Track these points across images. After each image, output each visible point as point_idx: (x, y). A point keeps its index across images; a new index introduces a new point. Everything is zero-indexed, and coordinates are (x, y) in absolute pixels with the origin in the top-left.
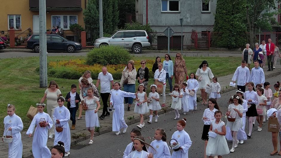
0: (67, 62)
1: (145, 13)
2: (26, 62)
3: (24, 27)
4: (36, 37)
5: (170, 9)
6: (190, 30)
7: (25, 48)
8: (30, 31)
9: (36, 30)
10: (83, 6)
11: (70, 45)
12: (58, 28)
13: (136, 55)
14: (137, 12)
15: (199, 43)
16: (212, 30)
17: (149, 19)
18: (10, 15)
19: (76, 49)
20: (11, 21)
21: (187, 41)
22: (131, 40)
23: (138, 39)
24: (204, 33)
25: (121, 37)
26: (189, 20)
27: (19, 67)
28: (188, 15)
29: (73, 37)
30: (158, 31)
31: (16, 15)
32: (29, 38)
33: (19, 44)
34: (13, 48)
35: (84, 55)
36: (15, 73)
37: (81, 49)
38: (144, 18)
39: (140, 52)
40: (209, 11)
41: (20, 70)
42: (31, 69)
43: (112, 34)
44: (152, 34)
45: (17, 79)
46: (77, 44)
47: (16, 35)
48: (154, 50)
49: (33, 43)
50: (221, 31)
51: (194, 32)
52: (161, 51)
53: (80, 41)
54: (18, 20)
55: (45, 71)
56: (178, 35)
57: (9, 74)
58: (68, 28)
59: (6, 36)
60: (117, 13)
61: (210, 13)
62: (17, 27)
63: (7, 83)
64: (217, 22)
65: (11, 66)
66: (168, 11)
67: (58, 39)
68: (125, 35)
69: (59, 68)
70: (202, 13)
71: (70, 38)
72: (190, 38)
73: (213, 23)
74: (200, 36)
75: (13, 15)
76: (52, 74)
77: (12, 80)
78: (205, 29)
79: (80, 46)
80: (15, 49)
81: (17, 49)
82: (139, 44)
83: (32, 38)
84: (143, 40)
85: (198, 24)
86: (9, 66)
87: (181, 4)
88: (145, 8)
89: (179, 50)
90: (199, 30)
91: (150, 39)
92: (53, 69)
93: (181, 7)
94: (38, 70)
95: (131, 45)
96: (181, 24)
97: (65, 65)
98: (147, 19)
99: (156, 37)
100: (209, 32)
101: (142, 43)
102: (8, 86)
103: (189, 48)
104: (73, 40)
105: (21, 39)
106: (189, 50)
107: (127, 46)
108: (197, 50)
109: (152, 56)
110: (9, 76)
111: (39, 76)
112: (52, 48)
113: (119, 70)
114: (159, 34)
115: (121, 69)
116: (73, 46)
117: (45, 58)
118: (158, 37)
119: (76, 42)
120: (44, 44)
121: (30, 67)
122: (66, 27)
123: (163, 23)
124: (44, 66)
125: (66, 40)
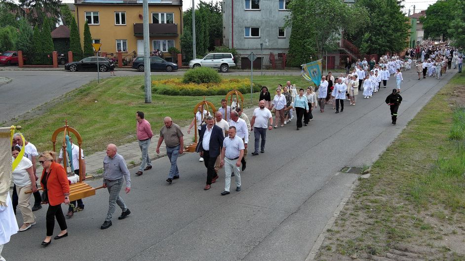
0: (167, 80)
1: (231, 38)
2: (132, 80)
3: (130, 51)
4: (140, 59)
5: (252, 35)
6: (268, 52)
7: (131, 68)
8: (135, 53)
9: (141, 52)
10: (179, 32)
11: (169, 65)
12: (158, 50)
13: (224, 74)
14: (224, 37)
15: (276, 63)
16: (287, 52)
17: (234, 44)
18: (118, 40)
19: (174, 69)
20: (119, 45)
21: (266, 61)
22: (219, 62)
23: (226, 61)
24: (280, 55)
25: (211, 59)
26: (267, 44)
27: (127, 85)
28: (267, 40)
29: (171, 58)
30: (241, 54)
31: (123, 40)
32: (135, 59)
33: (126, 65)
34: (121, 68)
35: (181, 74)
36: (124, 90)
37: (178, 69)
38: (230, 42)
39: (227, 72)
40: (285, 36)
41: (128, 87)
42: (137, 86)
43: (203, 56)
44: (237, 56)
45: (126, 95)
46: (175, 64)
47: (123, 57)
48: (238, 69)
49: (138, 63)
50: (294, 54)
51: (271, 55)
52: (244, 70)
53: (176, 62)
54: (124, 44)
55: (149, 89)
56: (260, 56)
57: (119, 91)
58: (167, 51)
59: (115, 57)
60: (208, 38)
61: (285, 38)
62: (124, 50)
63: (118, 99)
64: (291, 46)
65: (120, 84)
66: (250, 36)
67: (160, 61)
68: (214, 57)
69: (160, 86)
70: (279, 38)
71: (168, 60)
72: (268, 59)
73: (288, 46)
74: (276, 57)
75: (120, 40)
76: (154, 91)
77: (122, 96)
78: (280, 52)
79: (177, 67)
80: (122, 69)
81: (125, 69)
82: (226, 64)
83: (137, 59)
84: (230, 61)
85: (275, 47)
86: (118, 84)
87: (261, 30)
88: (231, 34)
89: (259, 69)
90: (276, 53)
91: (235, 60)
92: (156, 87)
93: (261, 33)
94: (143, 88)
95: (220, 66)
96: (261, 47)
97: (165, 83)
98: (233, 43)
99: (240, 59)
100: (284, 54)
101: (228, 64)
102: (119, 102)
103: (268, 68)
104: (171, 61)
105: (128, 60)
106: (268, 69)
107: (217, 67)
108: (274, 69)
109: (237, 75)
110: (119, 93)
111: (144, 93)
112: (155, 68)
113: (210, 87)
114: (243, 56)
115: (212, 87)
116: (172, 66)
117: (149, 78)
118: (242, 58)
119: (174, 63)
120: (148, 66)
121: (136, 85)
122: (164, 50)
123: (246, 47)
124: (148, 85)
125: (165, 61)
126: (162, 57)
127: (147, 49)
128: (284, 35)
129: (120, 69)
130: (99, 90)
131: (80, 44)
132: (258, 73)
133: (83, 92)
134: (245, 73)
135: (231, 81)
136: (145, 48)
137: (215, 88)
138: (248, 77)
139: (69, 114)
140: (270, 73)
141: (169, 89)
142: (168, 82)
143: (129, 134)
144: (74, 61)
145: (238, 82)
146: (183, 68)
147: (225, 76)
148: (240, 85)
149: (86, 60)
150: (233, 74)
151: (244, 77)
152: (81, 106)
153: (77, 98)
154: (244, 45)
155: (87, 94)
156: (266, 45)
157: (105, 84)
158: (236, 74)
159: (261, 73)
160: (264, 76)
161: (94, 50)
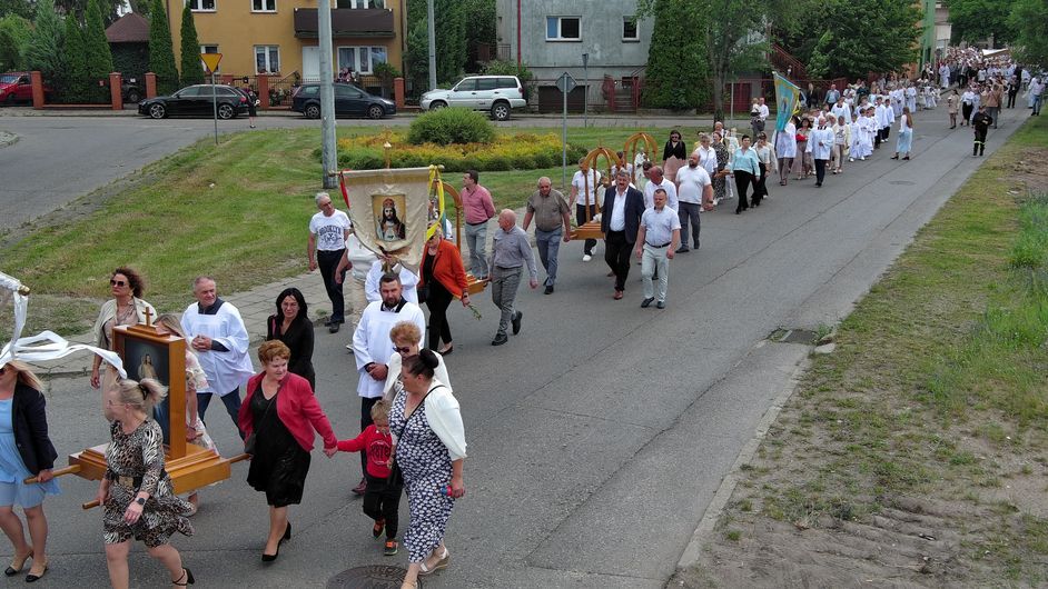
0: (372, 138)
1: (516, 42)
2: (292, 138)
3: (286, 72)
4: (309, 90)
5: (563, 35)
6: (599, 74)
7: (289, 110)
8: (297, 76)
9: (311, 73)
10: (397, 29)
11: (375, 105)
12: (350, 70)
13: (500, 124)
14: (500, 40)
15: (617, 99)
16: (642, 74)
17: (522, 54)
18: (258, 47)
19: (386, 113)
20: (261, 57)
21: (594, 95)
22: (490, 96)
23: (504, 93)
24: (626, 81)
25: (470, 89)
26: (598, 56)
27: (281, 149)
28: (597, 47)
29: (380, 88)
30: (539, 78)
31: (270, 47)
32: (297, 90)
33: (277, 103)
34: (266, 110)
35: (404, 123)
36: (274, 160)
37: (395, 112)
38: (514, 52)
39: (506, 119)
40: (637, 38)
41: (284, 154)
42: (303, 151)
43: (453, 83)
44: (529, 84)
45: (279, 171)
46: (387, 102)
47: (270, 86)
48: (533, 113)
49: (303, 100)
50: (659, 77)
51: (607, 80)
52: (546, 115)
53: (392, 97)
54: (273, 54)
55: (333, 157)
56: (583, 84)
57: (263, 162)
58: (370, 72)
59: (251, 86)
60: (464, 43)
61: (638, 42)
62: (272, 70)
63: (261, 179)
64: (652, 60)
65: (266, 146)
66: (560, 38)
67: (354, 94)
68: (478, 86)
69: (356, 150)
70: (624, 42)
71: (375, 91)
72: (600, 91)
73: (644, 59)
74: (619, 86)
75: (263, 47)
76: (344, 161)
77: (270, 174)
78: (628, 73)
79: (394, 107)
80: (269, 113)
81: (275, 113)
82: (505, 101)
83: (301, 90)
84: (512, 95)
85: (616, 63)
86: (261, 146)
87: (583, 24)
88: (516, 32)
89: (580, 113)
90: (617, 75)
91: (525, 93)
92: (345, 153)
93: (583, 30)
94: (318, 154)
95: (490, 105)
96: (585, 62)
97: (368, 144)
98: (519, 54)
99: (536, 90)
100: (636, 78)
101: (510, 100)
102: (263, 186)
103: (599, 110)
104: (380, 96)
105: (281, 93)
106: (599, 113)
107: (483, 107)
108: (613, 113)
109: (530, 125)
110: (264, 165)
111: (320, 166)
112: (345, 109)
113: (470, 154)
114: (542, 84)
115: (475, 153)
116: (380, 106)
117: (332, 132)
118: (541, 88)
119: (386, 98)
120: (329, 106)
121: (301, 148)
122: (365, 69)
123: (550, 62)
124: (330, 148)
125: (367, 95)
126: (358, 84)
127: (326, 66)
128: (635, 36)
129: (263, 113)
130: (219, 159)
131: (173, 55)
132: (576, 122)
133: (182, 165)
134: (549, 121)
135: (517, 139)
136: (322, 63)
137: (481, 154)
138: (554, 129)
139: (151, 213)
140: (603, 121)
141: (376, 156)
142: (374, 141)
143: (290, 257)
144: (158, 95)
145: (533, 140)
146: (407, 110)
147: (503, 129)
148: (538, 148)
149: (186, 93)
150: (522, 124)
151: (546, 131)
152: (178, 194)
153: (169, 177)
154: (546, 59)
155: (191, 169)
156: (594, 59)
157: (232, 145)
158: (528, 124)
159: (583, 121)
160: (592, 128)
161: (205, 69)
